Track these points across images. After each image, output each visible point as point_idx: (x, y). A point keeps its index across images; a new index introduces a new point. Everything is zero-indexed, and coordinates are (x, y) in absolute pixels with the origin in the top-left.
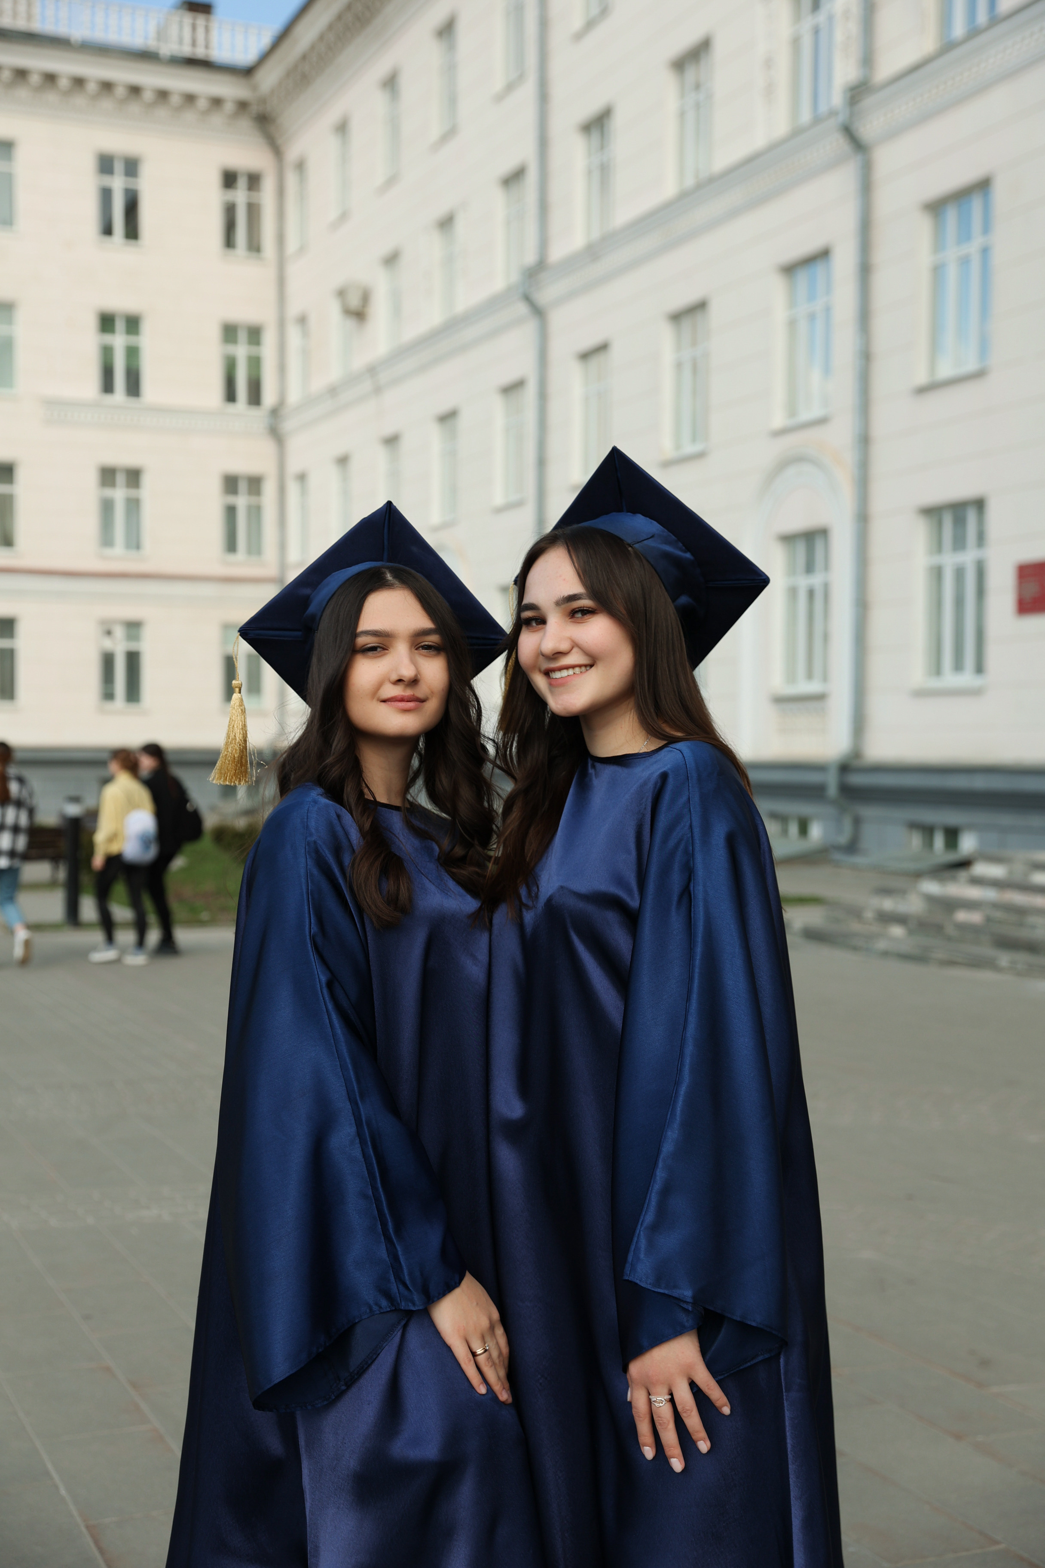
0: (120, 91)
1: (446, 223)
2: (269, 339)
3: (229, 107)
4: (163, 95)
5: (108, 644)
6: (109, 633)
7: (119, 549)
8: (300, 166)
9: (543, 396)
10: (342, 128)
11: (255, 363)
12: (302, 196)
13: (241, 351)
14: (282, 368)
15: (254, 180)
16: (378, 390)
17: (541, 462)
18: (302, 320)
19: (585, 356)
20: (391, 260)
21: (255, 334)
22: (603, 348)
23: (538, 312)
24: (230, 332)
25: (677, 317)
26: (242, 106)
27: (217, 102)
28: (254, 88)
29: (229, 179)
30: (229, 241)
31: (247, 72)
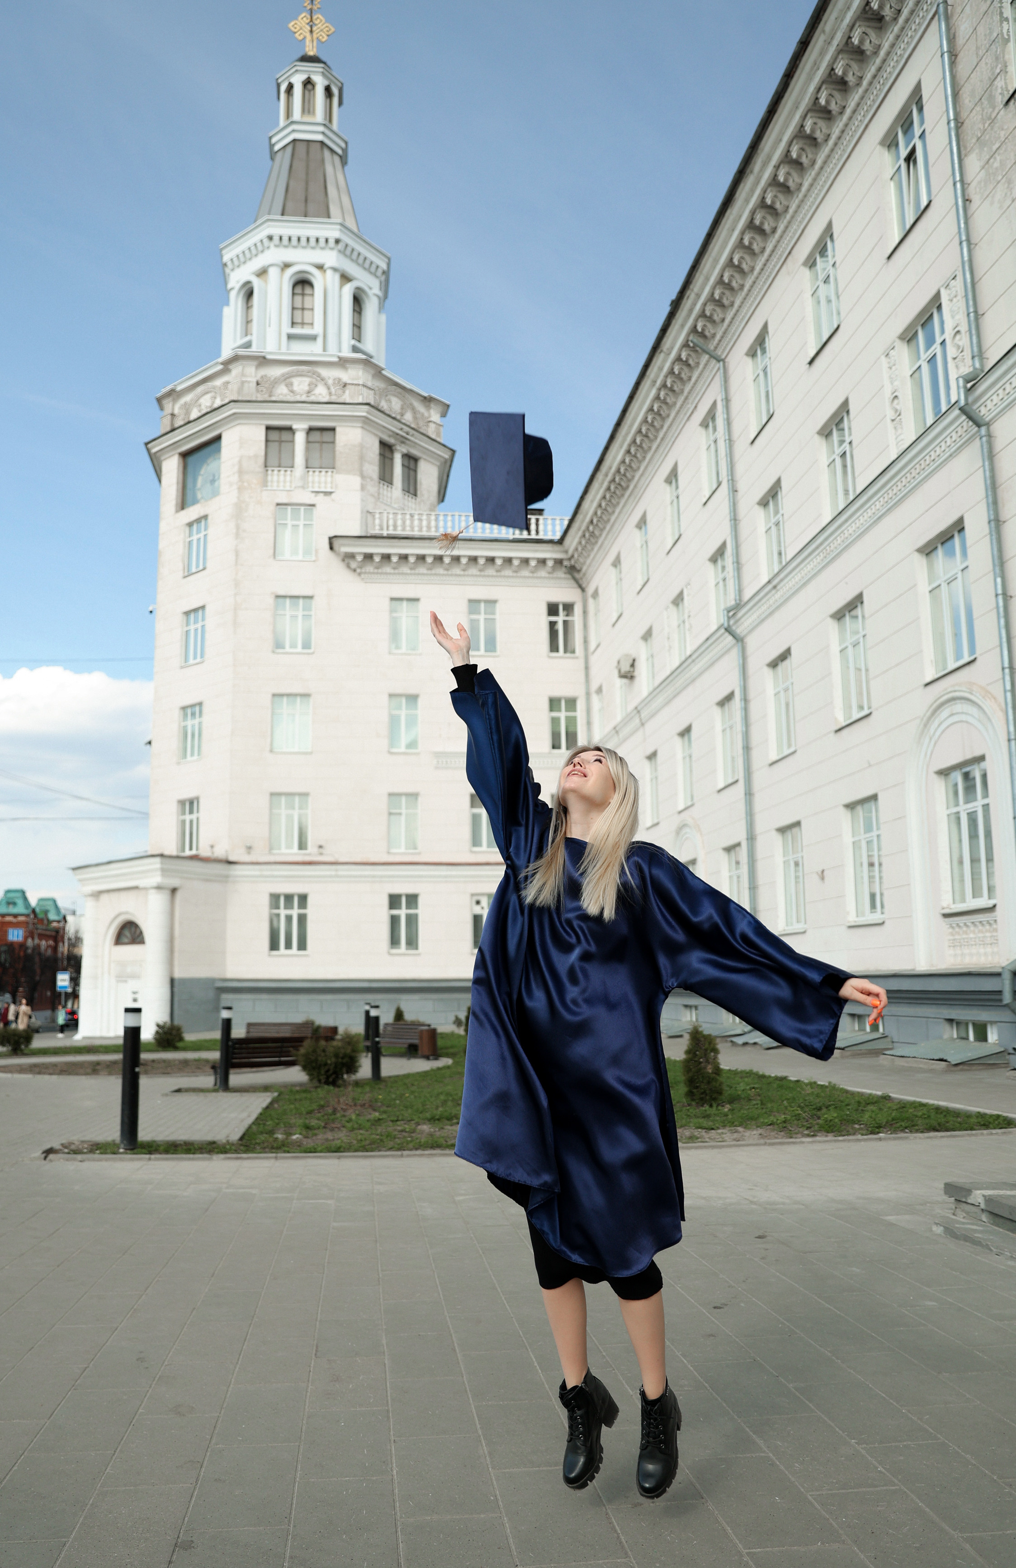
0: (482, 561)
1: (678, 600)
2: (581, 705)
3: (550, 563)
4: (508, 561)
5: (477, 910)
6: (478, 903)
7: (484, 847)
8: (595, 595)
9: (745, 700)
10: (617, 563)
11: (571, 722)
12: (597, 611)
13: (562, 715)
14: (589, 723)
15: (569, 608)
16: (643, 724)
17: (747, 748)
18: (599, 690)
19: (774, 665)
20: (647, 636)
21: (571, 703)
22: (785, 655)
23: (739, 640)
24: (554, 703)
25: (839, 616)
26: (559, 562)
27: (543, 562)
28: (566, 552)
29: (553, 609)
30: (554, 647)
31: (561, 541)
